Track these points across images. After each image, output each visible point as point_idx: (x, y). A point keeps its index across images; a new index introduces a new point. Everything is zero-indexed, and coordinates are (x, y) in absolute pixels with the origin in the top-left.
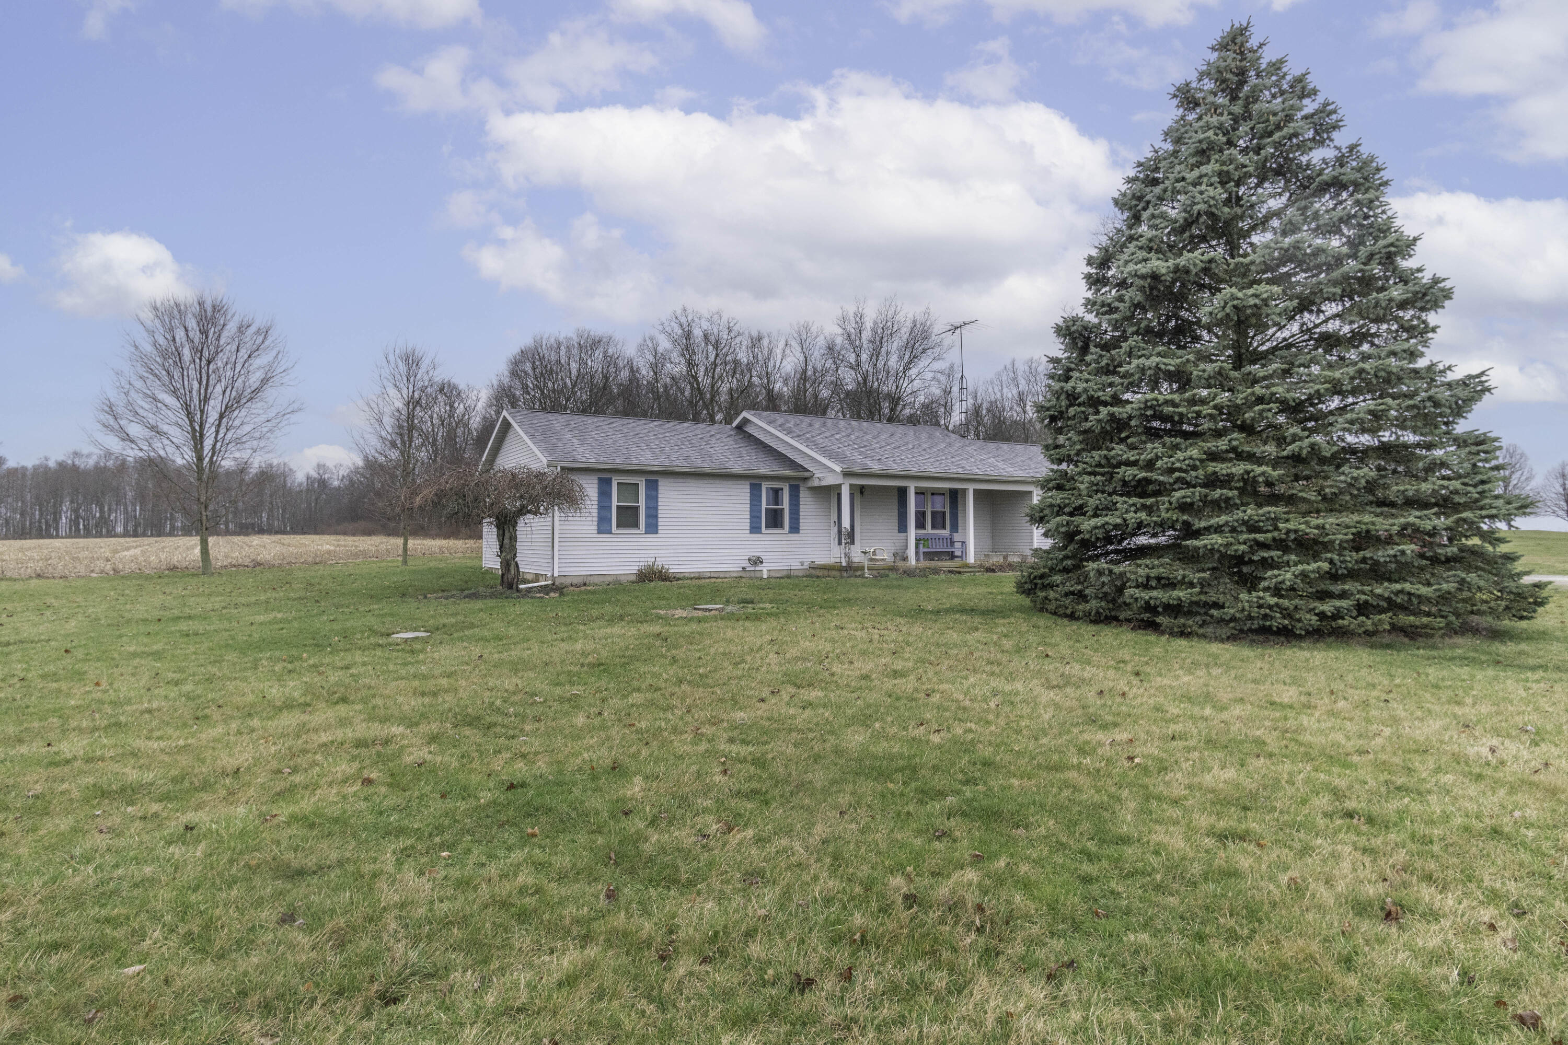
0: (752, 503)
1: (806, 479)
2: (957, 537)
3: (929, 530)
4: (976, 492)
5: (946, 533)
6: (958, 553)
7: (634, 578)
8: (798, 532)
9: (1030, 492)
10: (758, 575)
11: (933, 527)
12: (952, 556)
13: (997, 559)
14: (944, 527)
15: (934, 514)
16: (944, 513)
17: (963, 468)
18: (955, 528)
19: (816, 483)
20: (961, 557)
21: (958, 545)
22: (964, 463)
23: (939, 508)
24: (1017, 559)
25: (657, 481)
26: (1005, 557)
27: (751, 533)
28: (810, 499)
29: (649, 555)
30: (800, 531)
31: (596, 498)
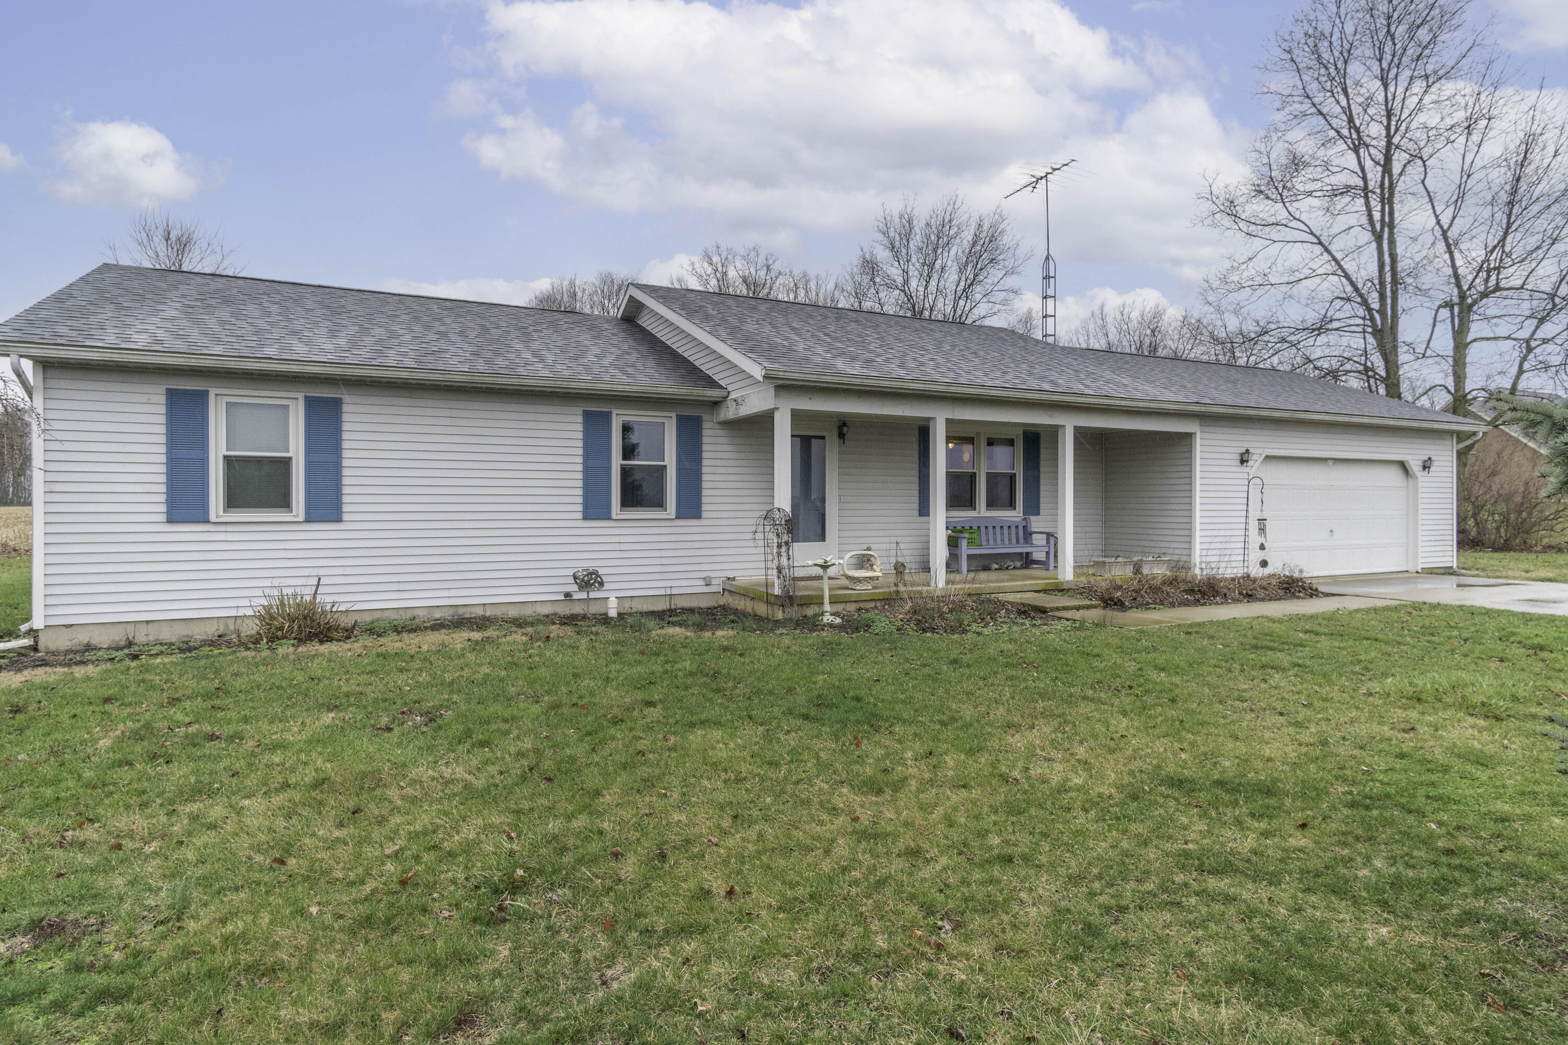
0: (587, 456)
1: (716, 404)
2: (1036, 523)
3: (982, 510)
4: (1082, 435)
5: (1014, 515)
6: (1039, 555)
7: (251, 628)
8: (698, 516)
9: (1189, 436)
10: (594, 609)
11: (991, 504)
12: (1027, 561)
13: (1121, 572)
14: (1012, 505)
15: (992, 478)
16: (1012, 478)
17: (1053, 383)
18: (1032, 507)
19: (730, 412)
20: (1044, 564)
21: (1040, 540)
22: (1054, 375)
23: (1002, 468)
24: (1160, 571)
25: (337, 404)
26: (1137, 570)
27: (586, 518)
28: (726, 448)
29: (315, 572)
30: (704, 515)
31: (163, 439)
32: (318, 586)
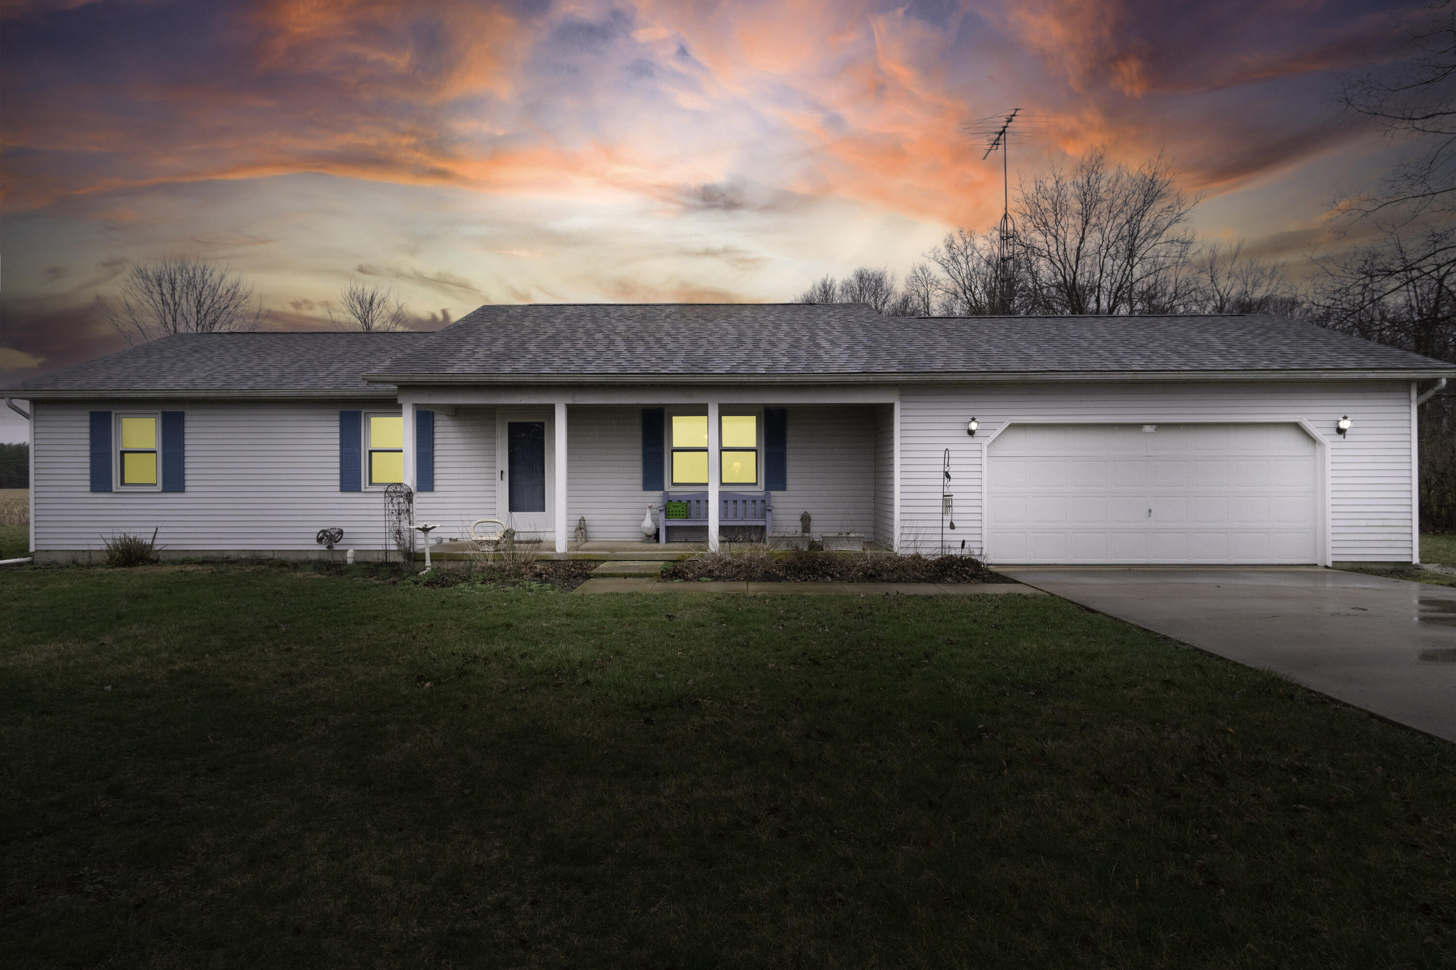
0: (343, 444)
5: (753, 490)
8: (432, 490)
10: (336, 558)
16: (756, 453)
25: (181, 415)
27: (342, 490)
28: (452, 435)
29: (155, 524)
30: (436, 488)
31: (88, 442)
32: (156, 533)
